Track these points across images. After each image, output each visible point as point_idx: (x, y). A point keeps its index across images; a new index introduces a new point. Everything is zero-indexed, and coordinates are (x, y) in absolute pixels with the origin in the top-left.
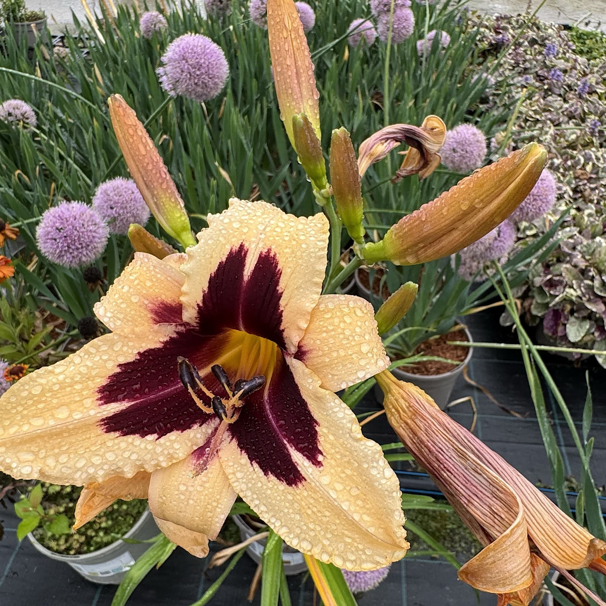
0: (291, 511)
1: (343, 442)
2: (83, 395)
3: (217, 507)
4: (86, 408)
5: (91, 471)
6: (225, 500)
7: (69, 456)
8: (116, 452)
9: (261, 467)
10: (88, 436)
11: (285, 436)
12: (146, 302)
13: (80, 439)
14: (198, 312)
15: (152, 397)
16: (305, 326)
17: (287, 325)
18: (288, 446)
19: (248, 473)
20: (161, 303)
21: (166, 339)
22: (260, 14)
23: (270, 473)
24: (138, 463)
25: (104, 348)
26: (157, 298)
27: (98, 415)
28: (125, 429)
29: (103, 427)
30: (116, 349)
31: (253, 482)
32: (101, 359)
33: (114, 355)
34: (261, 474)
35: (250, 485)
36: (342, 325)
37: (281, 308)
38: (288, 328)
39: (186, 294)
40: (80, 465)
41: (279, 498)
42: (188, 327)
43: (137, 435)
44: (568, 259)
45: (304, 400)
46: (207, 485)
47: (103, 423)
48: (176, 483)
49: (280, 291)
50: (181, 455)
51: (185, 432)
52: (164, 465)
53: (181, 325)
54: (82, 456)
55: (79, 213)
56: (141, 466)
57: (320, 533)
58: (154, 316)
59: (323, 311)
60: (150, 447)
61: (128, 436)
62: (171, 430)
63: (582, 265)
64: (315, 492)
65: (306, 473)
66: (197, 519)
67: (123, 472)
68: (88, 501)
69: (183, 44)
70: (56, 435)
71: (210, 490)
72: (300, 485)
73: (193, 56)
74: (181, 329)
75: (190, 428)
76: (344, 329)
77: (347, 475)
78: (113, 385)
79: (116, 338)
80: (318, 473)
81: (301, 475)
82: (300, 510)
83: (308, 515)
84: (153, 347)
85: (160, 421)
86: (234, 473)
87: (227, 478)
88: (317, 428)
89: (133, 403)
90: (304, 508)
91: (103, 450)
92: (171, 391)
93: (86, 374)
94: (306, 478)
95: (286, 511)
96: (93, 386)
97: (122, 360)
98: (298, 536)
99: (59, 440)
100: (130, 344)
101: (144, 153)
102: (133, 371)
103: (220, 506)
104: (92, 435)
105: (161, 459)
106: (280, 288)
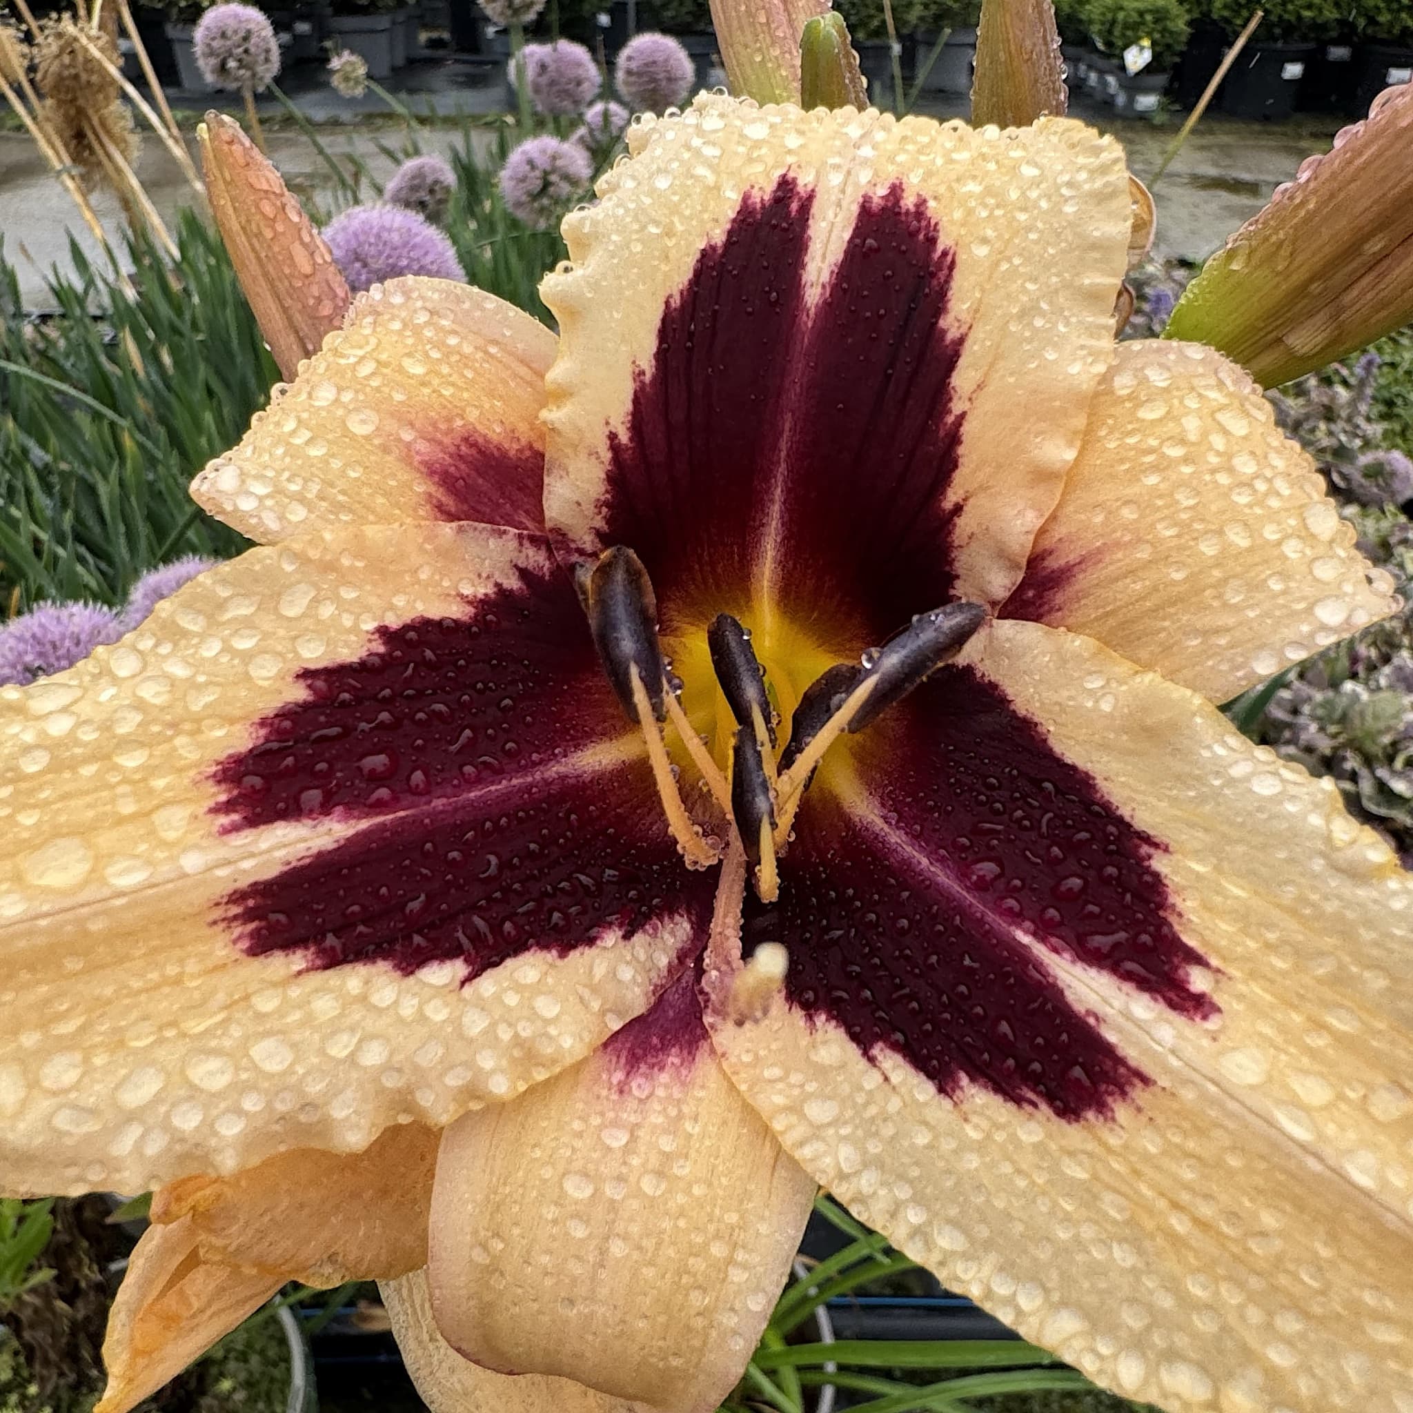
0: (1087, 1232)
1: (1303, 900)
2: (151, 791)
3: (730, 1261)
4: (164, 844)
5: (188, 1121)
6: (763, 1228)
7: (86, 1060)
8: (296, 1037)
9: (920, 1062)
10: (172, 970)
11: (1016, 917)
12: (407, 436)
13: (136, 984)
14: (611, 478)
15: (439, 803)
16: (1070, 455)
17: (981, 476)
18: (1040, 950)
19: (860, 1099)
20: (466, 440)
21: (484, 590)
23: (964, 1080)
24: (391, 1082)
25: (243, 609)
26: (449, 420)
27: (221, 873)
28: (331, 940)
29: (238, 930)
30: (291, 613)
31: (888, 1131)
32: (227, 649)
33: (281, 632)
34: (924, 1089)
35: (874, 1148)
36: (1218, 442)
37: (957, 407)
38: (983, 488)
39: (560, 395)
40: (136, 1096)
41: (1022, 1183)
42: (559, 556)
43: (383, 966)
46: (682, 1170)
47: (236, 910)
48: (547, 1173)
49: (952, 335)
50: (567, 1042)
51: (574, 955)
52: (500, 1087)
53: (533, 540)
54: (144, 1059)
56: (404, 1100)
57: (1242, 1317)
58: (440, 494)
59: (1130, 397)
60: (438, 1013)
61: (347, 969)
62: (516, 947)
63: (1325, 745)
64: (1201, 1132)
65: (1147, 1051)
66: (641, 1324)
67: (325, 1126)
68: (163, 1293)
69: (356, 224)
70: (31, 968)
71: (697, 1190)
72: (1121, 1111)
73: (380, 253)
74: (536, 558)
75: (591, 942)
76: (1228, 456)
77: (1340, 1039)
78: (282, 752)
79: (289, 568)
80: (1205, 1042)
81: (1120, 1061)
82: (1131, 1222)
83: (1175, 1240)
84: (437, 610)
85: (474, 908)
86: (794, 1109)
87: (765, 1132)
88: (1160, 864)
89: (364, 824)
90: (1151, 1212)
91: (236, 1032)
92: (506, 796)
93: (162, 709)
94: (1148, 1068)
95: (1063, 1235)
96: (194, 756)
97: (315, 654)
98: (1137, 1344)
99: (43, 989)
100: (348, 594)
101: (307, 269)
102: (359, 700)
103: (740, 1256)
104: (192, 967)
105: (487, 1061)
106: (951, 324)
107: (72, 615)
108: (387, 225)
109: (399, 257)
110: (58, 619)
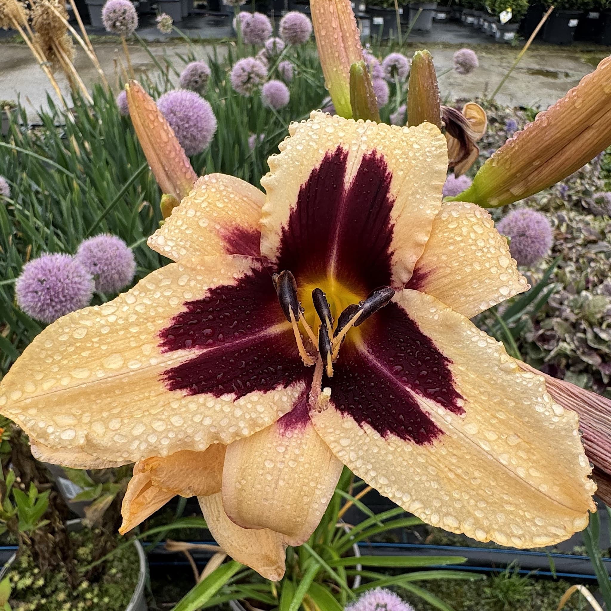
0: (424, 478)
1: (491, 379)
2: (141, 340)
3: (316, 488)
4: (145, 356)
5: (153, 439)
6: (327, 478)
7: (122, 421)
8: (184, 416)
9: (376, 428)
10: (147, 394)
11: (406, 383)
12: (218, 227)
13: (136, 398)
14: (282, 240)
15: (227, 344)
16: (426, 239)
17: (399, 244)
18: (413, 393)
19: (357, 438)
20: (236, 228)
21: (241, 276)
22: (242, 82)
23: (389, 433)
24: (213, 430)
25: (167, 282)
26: (231, 222)
27: (162, 365)
28: (194, 386)
29: (167, 382)
30: (182, 284)
31: (365, 448)
32: (162, 295)
33: (179, 290)
34: (377, 435)
35: (361, 453)
36: (473, 235)
37: (392, 222)
38: (400, 247)
39: (267, 214)
40: (137, 432)
41: (405, 463)
42: (265, 264)
43: (210, 395)
44: (557, 313)
45: (426, 337)
46: (302, 459)
47: (166, 376)
48: (259, 460)
49: (391, 199)
50: (266, 419)
51: (268, 393)
52: (246, 432)
53: (257, 260)
54: (139, 421)
55: (63, 264)
56: (216, 436)
57: (468, 503)
58: (228, 245)
59: (447, 220)
60: (227, 409)
61: (199, 395)
62: (251, 390)
64: (457, 448)
65: (443, 424)
66: (289, 507)
67: (193, 442)
68: (138, 496)
69: (171, 98)
70: (106, 393)
71: (306, 466)
72: (435, 442)
74: (257, 265)
75: (274, 389)
76: (476, 240)
77: (501, 421)
78: (179, 328)
79: (181, 270)
80: (460, 421)
81: (436, 427)
82: (437, 475)
83: (449, 480)
84: (226, 283)
85: (237, 377)
86: (337, 441)
87: (328, 448)
88: (450, 367)
89: (205, 351)
90: (442, 472)
91: (166, 413)
92: (249, 341)
93: (143, 314)
94: (443, 430)
95: (417, 479)
96: (153, 329)
97: (189, 297)
98: (438, 511)
99: (109, 400)
100: (199, 278)
101: (166, 140)
102: (202, 312)
103: (319, 486)
104: (153, 394)
105: (242, 424)
106: (390, 196)
107: (57, 259)
108: (184, 98)
109: (189, 112)
110: (51, 261)
